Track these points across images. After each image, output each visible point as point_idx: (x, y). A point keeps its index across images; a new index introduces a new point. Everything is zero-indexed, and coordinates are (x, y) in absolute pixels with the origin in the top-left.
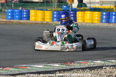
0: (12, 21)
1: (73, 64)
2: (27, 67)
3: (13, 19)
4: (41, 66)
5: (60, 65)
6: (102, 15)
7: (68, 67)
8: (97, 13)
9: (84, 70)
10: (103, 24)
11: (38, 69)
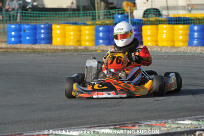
0: (18, 46)
2: (48, 135)
3: (20, 43)
6: (192, 31)
10: (194, 48)
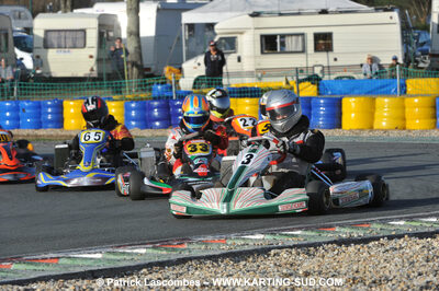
1: (186, 246)
2: (58, 258)
3: (18, 127)
4: (99, 256)
5: (150, 251)
7: (174, 256)
8: (247, 101)
9: (217, 262)
11: (89, 262)
